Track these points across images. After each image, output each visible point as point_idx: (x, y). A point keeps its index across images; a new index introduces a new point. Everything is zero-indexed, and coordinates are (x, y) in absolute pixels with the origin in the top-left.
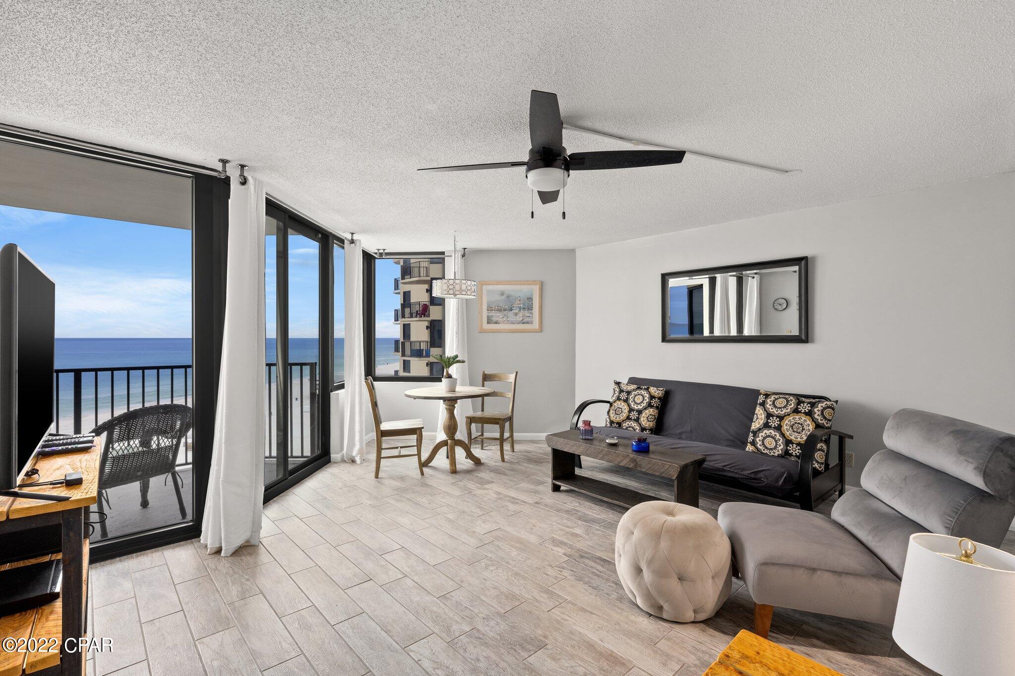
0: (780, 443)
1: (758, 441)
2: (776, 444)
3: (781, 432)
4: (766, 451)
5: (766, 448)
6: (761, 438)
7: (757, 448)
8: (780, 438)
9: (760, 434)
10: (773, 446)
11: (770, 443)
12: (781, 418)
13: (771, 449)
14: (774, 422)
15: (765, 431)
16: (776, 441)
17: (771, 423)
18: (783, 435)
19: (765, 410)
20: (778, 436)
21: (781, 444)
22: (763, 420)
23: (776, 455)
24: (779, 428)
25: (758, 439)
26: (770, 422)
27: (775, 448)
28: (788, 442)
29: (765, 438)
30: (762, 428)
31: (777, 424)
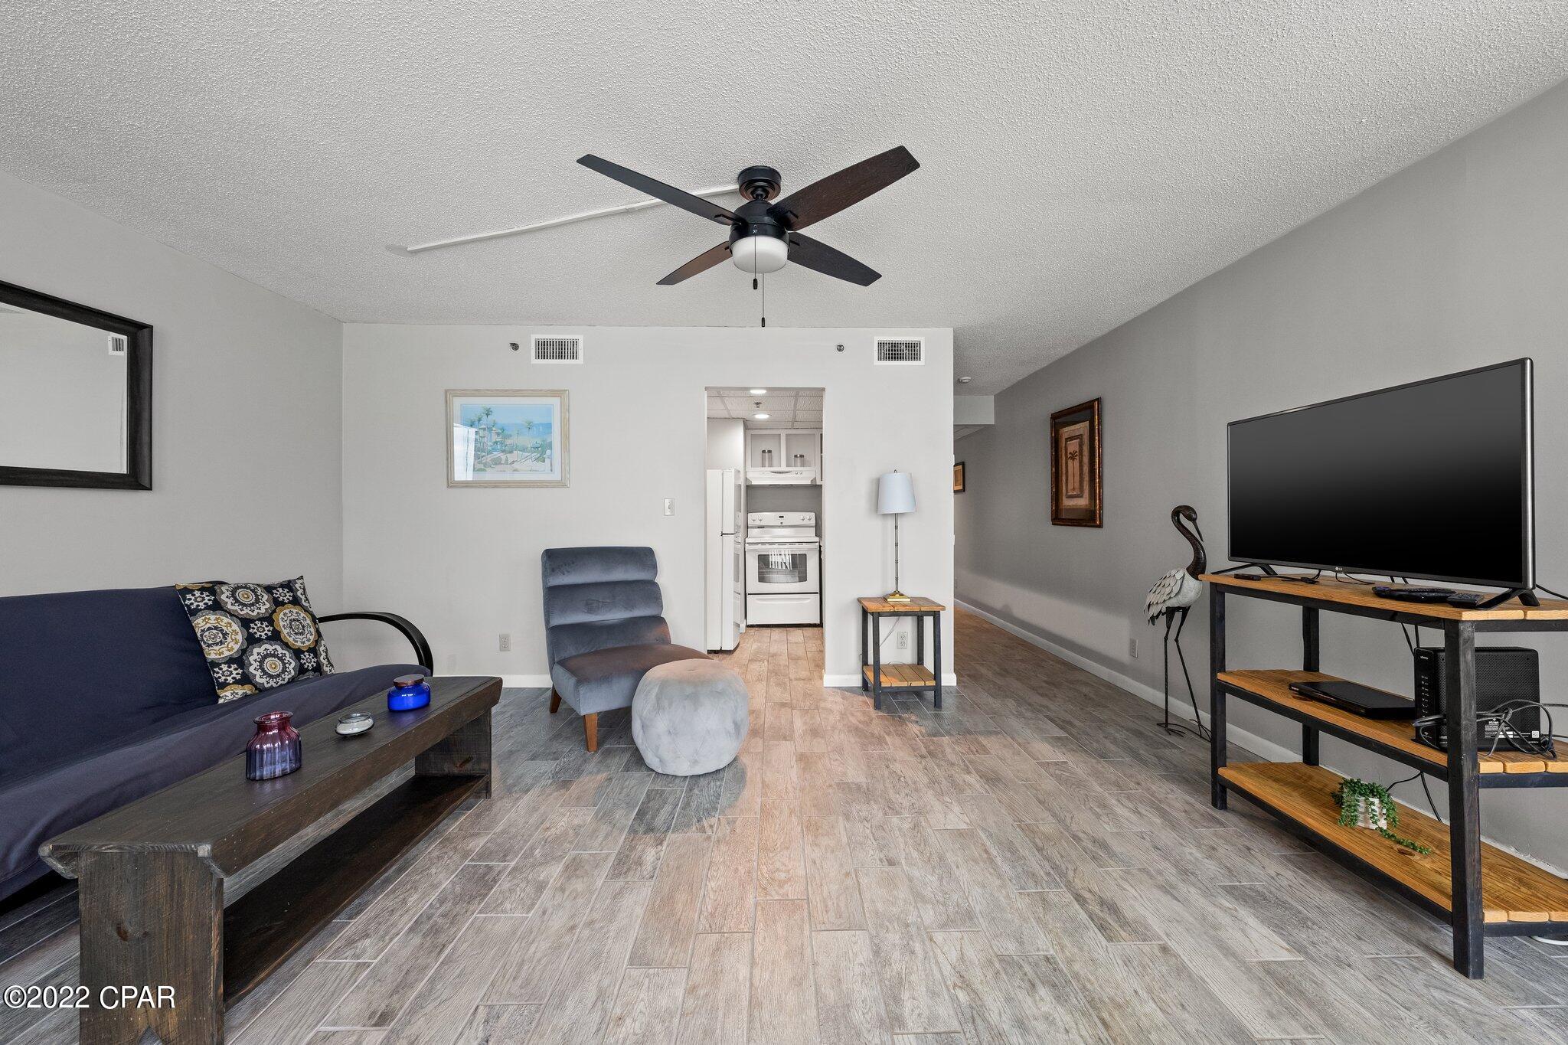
0: (288, 658)
1: (255, 672)
2: (284, 664)
3: (282, 641)
4: (272, 683)
5: (271, 676)
6: (256, 665)
7: (255, 685)
8: (284, 652)
9: (251, 659)
10: (279, 668)
11: (273, 666)
12: (269, 619)
13: (279, 675)
14: (262, 630)
15: (256, 650)
16: (281, 659)
17: (259, 633)
18: (286, 645)
19: (231, 615)
20: (280, 651)
21: (291, 660)
22: (240, 633)
23: (286, 680)
24: (275, 637)
25: (252, 669)
26: (255, 633)
27: (284, 670)
28: (297, 653)
29: (261, 662)
30: (247, 647)
31: (269, 631)
